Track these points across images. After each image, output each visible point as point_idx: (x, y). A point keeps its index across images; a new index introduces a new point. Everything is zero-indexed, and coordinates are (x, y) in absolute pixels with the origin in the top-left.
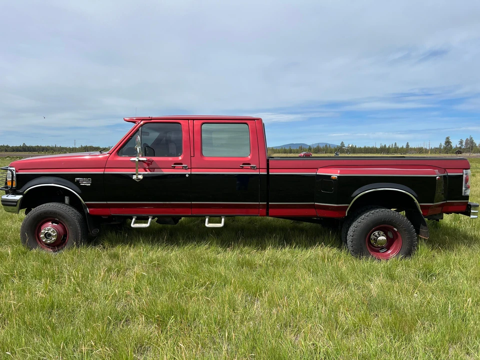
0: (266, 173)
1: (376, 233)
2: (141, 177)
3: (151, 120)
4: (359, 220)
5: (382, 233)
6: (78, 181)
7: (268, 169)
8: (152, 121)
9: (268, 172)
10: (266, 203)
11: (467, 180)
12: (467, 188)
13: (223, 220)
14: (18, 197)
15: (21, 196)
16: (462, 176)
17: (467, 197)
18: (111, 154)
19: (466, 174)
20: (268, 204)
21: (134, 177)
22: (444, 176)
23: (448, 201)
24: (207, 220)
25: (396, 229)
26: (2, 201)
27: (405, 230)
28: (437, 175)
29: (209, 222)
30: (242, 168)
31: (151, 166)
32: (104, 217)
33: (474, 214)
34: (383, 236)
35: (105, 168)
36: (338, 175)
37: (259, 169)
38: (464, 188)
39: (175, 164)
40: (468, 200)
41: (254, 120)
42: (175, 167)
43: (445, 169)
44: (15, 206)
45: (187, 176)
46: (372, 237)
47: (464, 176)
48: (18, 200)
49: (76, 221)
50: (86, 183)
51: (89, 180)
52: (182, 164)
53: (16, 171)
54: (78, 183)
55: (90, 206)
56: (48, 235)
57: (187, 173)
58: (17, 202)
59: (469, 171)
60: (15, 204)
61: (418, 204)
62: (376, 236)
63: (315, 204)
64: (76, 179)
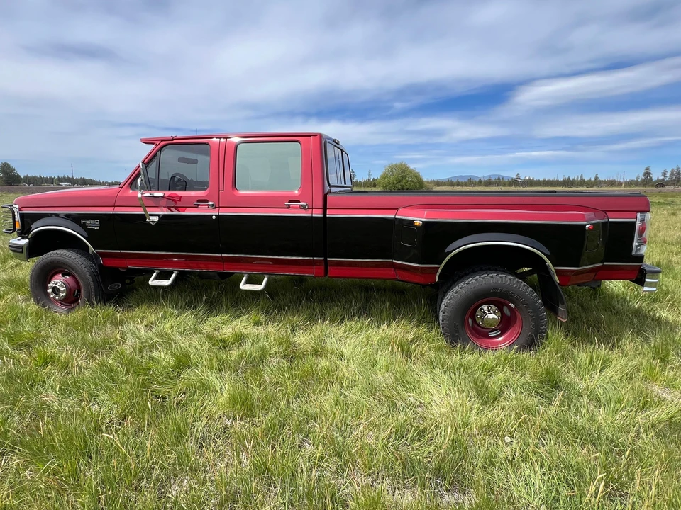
0: (322, 215)
1: (485, 308)
2: (156, 219)
3: (173, 140)
4: (456, 289)
5: (494, 308)
6: (84, 223)
7: (325, 209)
8: (175, 141)
9: (325, 213)
10: (322, 259)
11: (642, 231)
12: (642, 242)
13: (265, 280)
14: (25, 242)
15: (27, 240)
16: (634, 224)
17: (640, 258)
18: (121, 187)
19: (643, 220)
20: (325, 260)
22: (602, 223)
23: (605, 264)
24: (244, 279)
25: (513, 306)
26: (10, 246)
27: (526, 307)
28: (588, 221)
29: (248, 282)
30: (288, 207)
31: (179, 204)
32: (122, 270)
33: (651, 285)
34: (494, 313)
35: (115, 206)
36: (424, 220)
37: (312, 208)
38: (635, 244)
39: (198, 201)
40: (642, 262)
41: (310, 136)
42: (198, 205)
43: (605, 211)
44: (22, 252)
45: (214, 217)
46: (478, 313)
47: (638, 223)
48: (24, 245)
49: (88, 274)
50: (94, 225)
51: (97, 222)
52: (207, 201)
53: (20, 210)
54: (84, 226)
55: (102, 255)
56: (55, 290)
57: (214, 213)
58: (22, 248)
59: (648, 215)
60: (21, 250)
61: (553, 269)
62: (484, 312)
63: (394, 261)
64: (82, 221)
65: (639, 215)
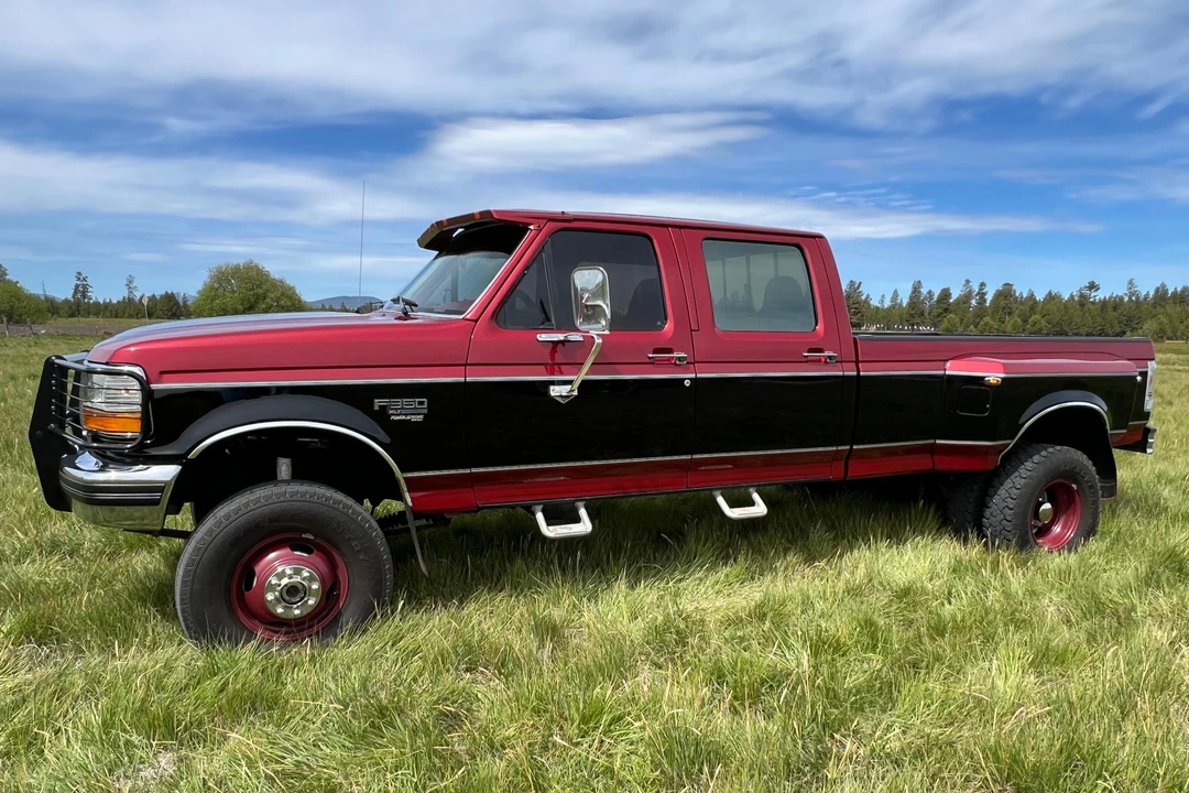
0: (855, 373)
6: (383, 409)
7: (857, 362)
8: (572, 224)
9: (858, 371)
10: (846, 448)
11: (1150, 382)
13: (756, 496)
14: (165, 473)
15: (178, 468)
18: (476, 321)
19: (1151, 370)
20: (850, 449)
21: (555, 391)
24: (721, 499)
25: (1075, 487)
28: (1138, 371)
30: (808, 360)
34: (1049, 501)
35: (466, 365)
36: (1002, 375)
37: (843, 362)
38: (1147, 398)
39: (655, 351)
40: (1148, 419)
42: (655, 358)
44: (156, 502)
45: (687, 383)
47: (1149, 374)
48: (166, 483)
50: (410, 412)
51: (422, 403)
52: (671, 351)
53: (150, 381)
54: (381, 417)
55: (413, 486)
57: (687, 377)
58: (162, 490)
60: (157, 495)
61: (1110, 433)
63: (938, 441)
64: (378, 403)
65: (1149, 363)
